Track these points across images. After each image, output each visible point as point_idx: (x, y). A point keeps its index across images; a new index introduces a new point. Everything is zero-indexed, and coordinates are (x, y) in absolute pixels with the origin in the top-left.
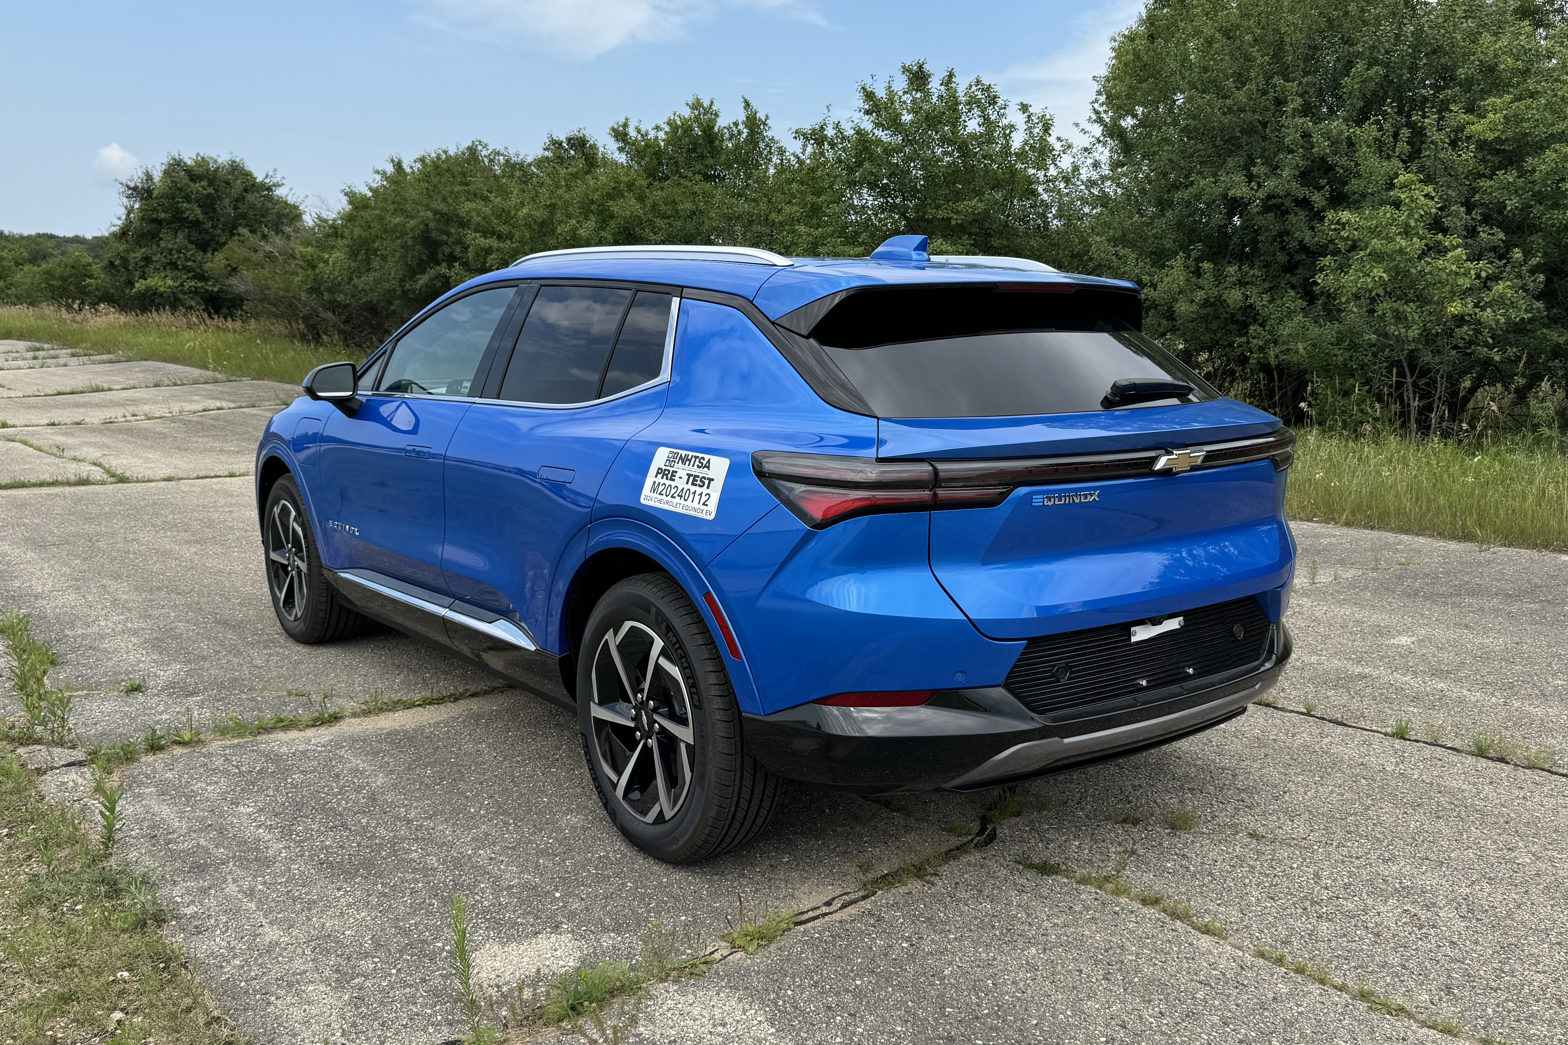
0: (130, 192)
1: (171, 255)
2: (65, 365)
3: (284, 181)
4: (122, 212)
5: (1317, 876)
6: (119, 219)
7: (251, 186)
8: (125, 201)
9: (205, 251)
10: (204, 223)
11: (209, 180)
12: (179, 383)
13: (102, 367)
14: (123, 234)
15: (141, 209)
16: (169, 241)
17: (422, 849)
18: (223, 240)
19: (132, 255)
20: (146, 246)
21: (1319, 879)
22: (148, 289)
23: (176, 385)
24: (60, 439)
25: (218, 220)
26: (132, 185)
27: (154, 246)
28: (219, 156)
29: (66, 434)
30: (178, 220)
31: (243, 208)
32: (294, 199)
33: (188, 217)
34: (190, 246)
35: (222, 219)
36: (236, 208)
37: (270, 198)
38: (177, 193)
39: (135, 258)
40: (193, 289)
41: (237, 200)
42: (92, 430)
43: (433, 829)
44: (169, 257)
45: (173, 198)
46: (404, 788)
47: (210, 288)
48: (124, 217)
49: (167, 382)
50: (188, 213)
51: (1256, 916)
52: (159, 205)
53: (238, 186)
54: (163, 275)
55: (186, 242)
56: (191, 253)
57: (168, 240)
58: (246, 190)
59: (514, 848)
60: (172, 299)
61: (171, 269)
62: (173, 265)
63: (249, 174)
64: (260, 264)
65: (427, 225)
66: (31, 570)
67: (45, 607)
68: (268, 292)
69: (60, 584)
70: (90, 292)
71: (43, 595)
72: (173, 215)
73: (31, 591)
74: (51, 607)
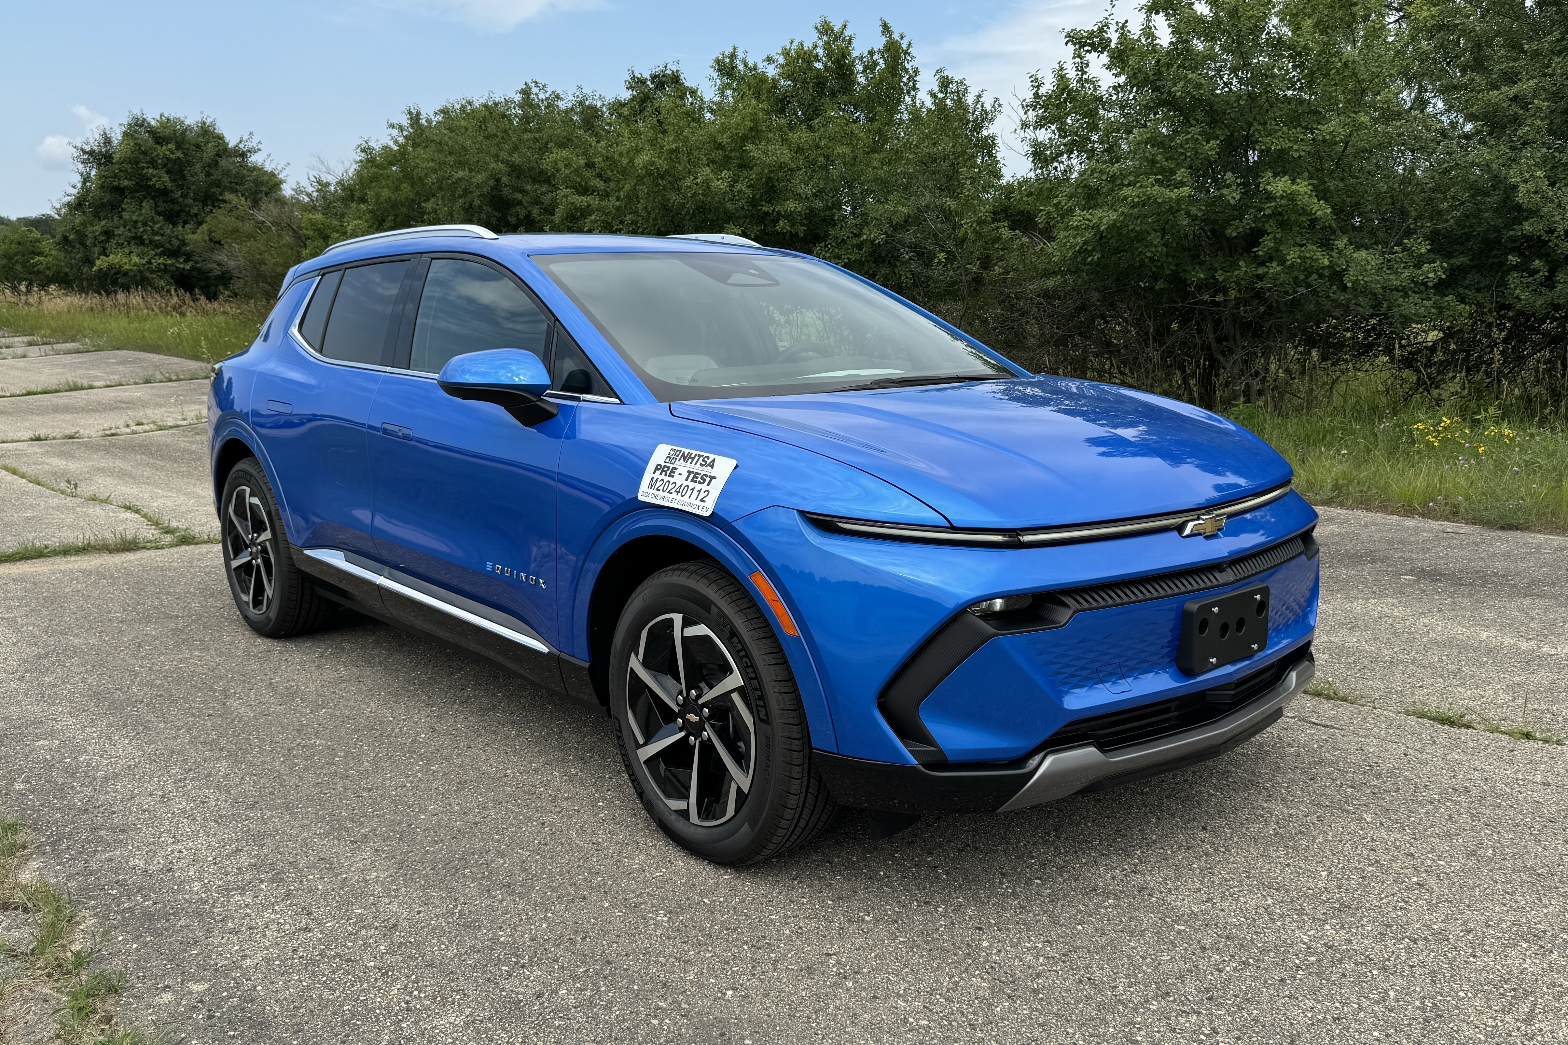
0: (86, 157)
2: (24, 356)
3: (260, 146)
4: (77, 180)
6: (74, 187)
7: (222, 150)
8: (81, 167)
9: (174, 224)
10: (172, 191)
11: (177, 142)
12: (174, 378)
13: (69, 358)
14: (78, 205)
15: (100, 176)
16: (134, 212)
18: (195, 210)
19: (90, 229)
20: (106, 218)
22: (111, 267)
23: (170, 380)
24: (58, 463)
25: (189, 188)
26: (88, 148)
27: (116, 218)
28: (186, 118)
29: (62, 455)
30: (144, 188)
31: (217, 175)
32: (273, 166)
33: (154, 185)
34: (157, 218)
35: (193, 187)
36: (208, 175)
37: (243, 165)
38: (141, 157)
39: (94, 232)
40: (162, 267)
41: (209, 165)
42: (92, 447)
44: (133, 230)
45: (137, 164)
47: (182, 266)
48: (79, 185)
49: (159, 377)
50: (154, 179)
52: (121, 171)
53: (210, 150)
54: (127, 252)
55: (153, 213)
56: (158, 225)
57: (131, 212)
58: (218, 155)
60: (138, 278)
61: (137, 244)
62: (139, 240)
63: (220, 138)
64: (250, 236)
65: (498, 180)
66: (147, 802)
67: (241, 967)
68: (263, 268)
69: (229, 856)
70: (39, 272)
71: (213, 907)
72: (137, 183)
73: (179, 890)
74: (255, 967)
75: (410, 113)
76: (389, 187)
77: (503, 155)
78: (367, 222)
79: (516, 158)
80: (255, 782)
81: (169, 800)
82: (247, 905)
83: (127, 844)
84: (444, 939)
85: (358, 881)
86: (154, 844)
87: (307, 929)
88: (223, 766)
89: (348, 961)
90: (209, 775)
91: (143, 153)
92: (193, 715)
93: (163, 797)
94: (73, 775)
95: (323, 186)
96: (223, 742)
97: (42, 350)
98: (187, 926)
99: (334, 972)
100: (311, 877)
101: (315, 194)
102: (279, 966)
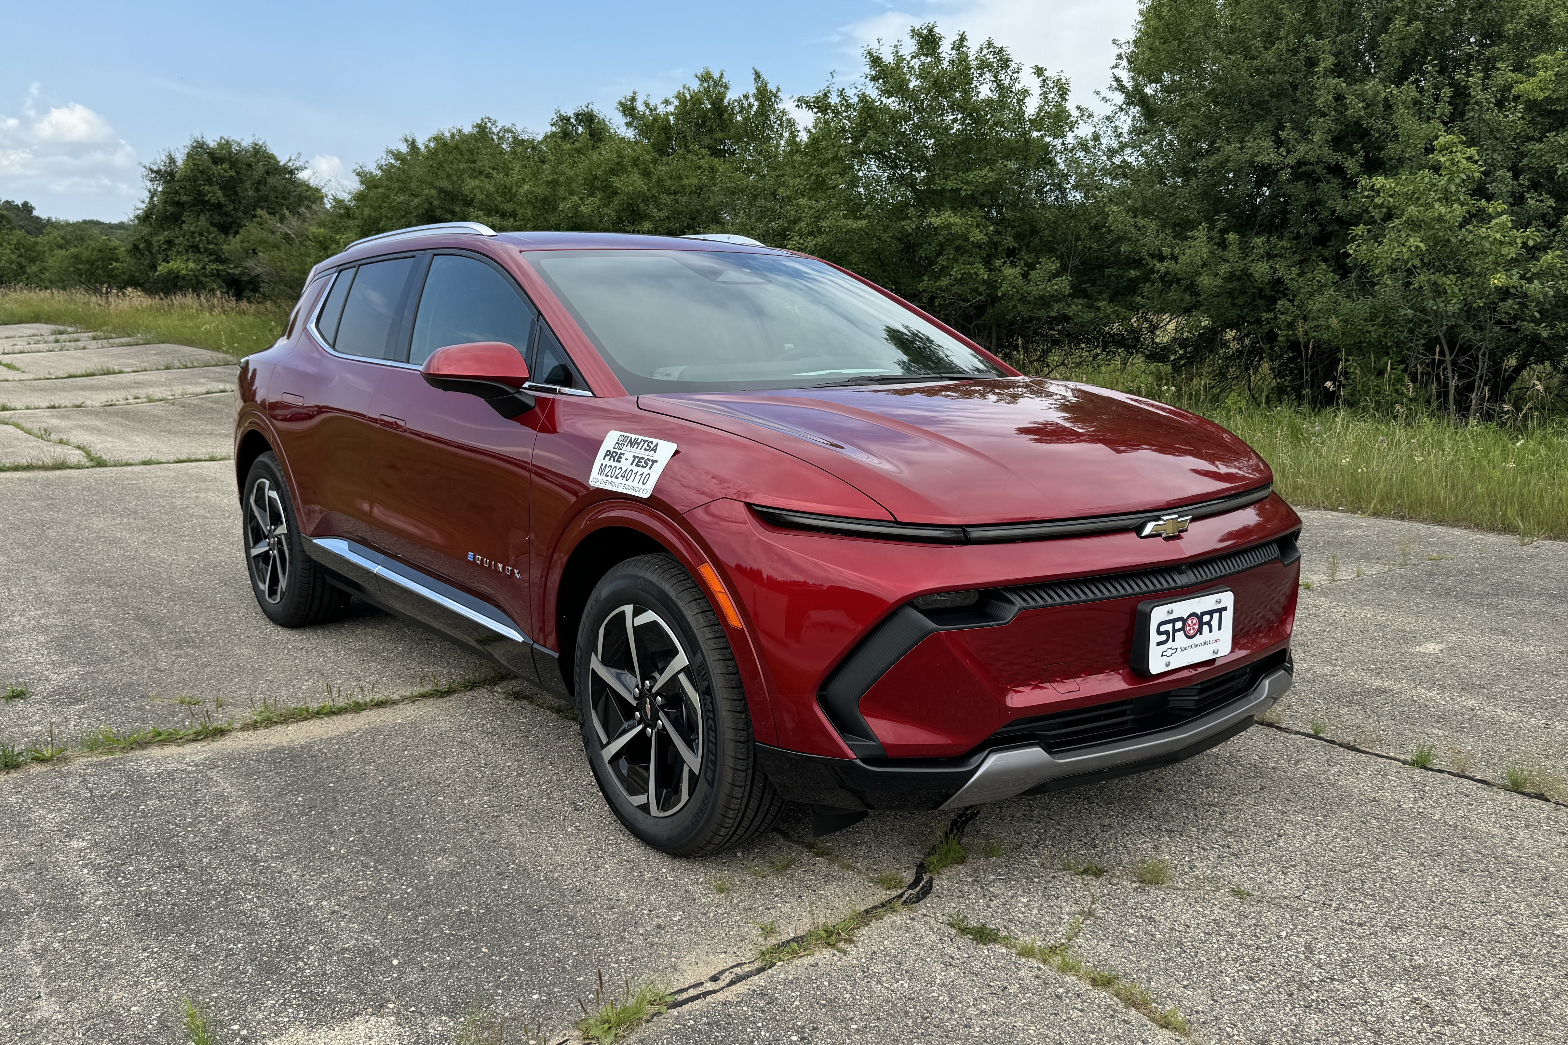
0: (153, 175)
1: (193, 238)
3: (306, 165)
4: (146, 196)
5: (1309, 949)
6: (143, 202)
7: (273, 169)
8: (149, 184)
9: (227, 234)
10: (225, 206)
11: (231, 162)
12: (189, 366)
14: (145, 218)
15: (163, 193)
16: (191, 224)
17: (258, 898)
18: (243, 222)
19: (156, 238)
20: (169, 229)
21: (1311, 953)
22: (170, 272)
25: (239, 202)
26: (155, 168)
27: (177, 230)
30: (200, 203)
31: (264, 190)
33: (210, 200)
34: (212, 229)
35: (243, 201)
36: (257, 190)
37: (292, 181)
38: (200, 175)
39: (159, 241)
40: (215, 272)
41: (259, 183)
43: (280, 872)
44: (191, 240)
45: (195, 181)
46: (266, 819)
47: (232, 271)
48: (147, 200)
50: (209, 195)
51: (1228, 1003)
52: (181, 188)
53: (260, 168)
54: (185, 258)
55: (208, 225)
56: (212, 236)
57: (192, 223)
58: (268, 173)
59: (364, 898)
60: (194, 282)
61: (193, 252)
62: (195, 249)
63: (271, 157)
64: (276, 246)
68: (284, 274)
70: (117, 276)
72: (195, 198)
75: (408, 140)
77: (438, 183)
91: (201, 171)
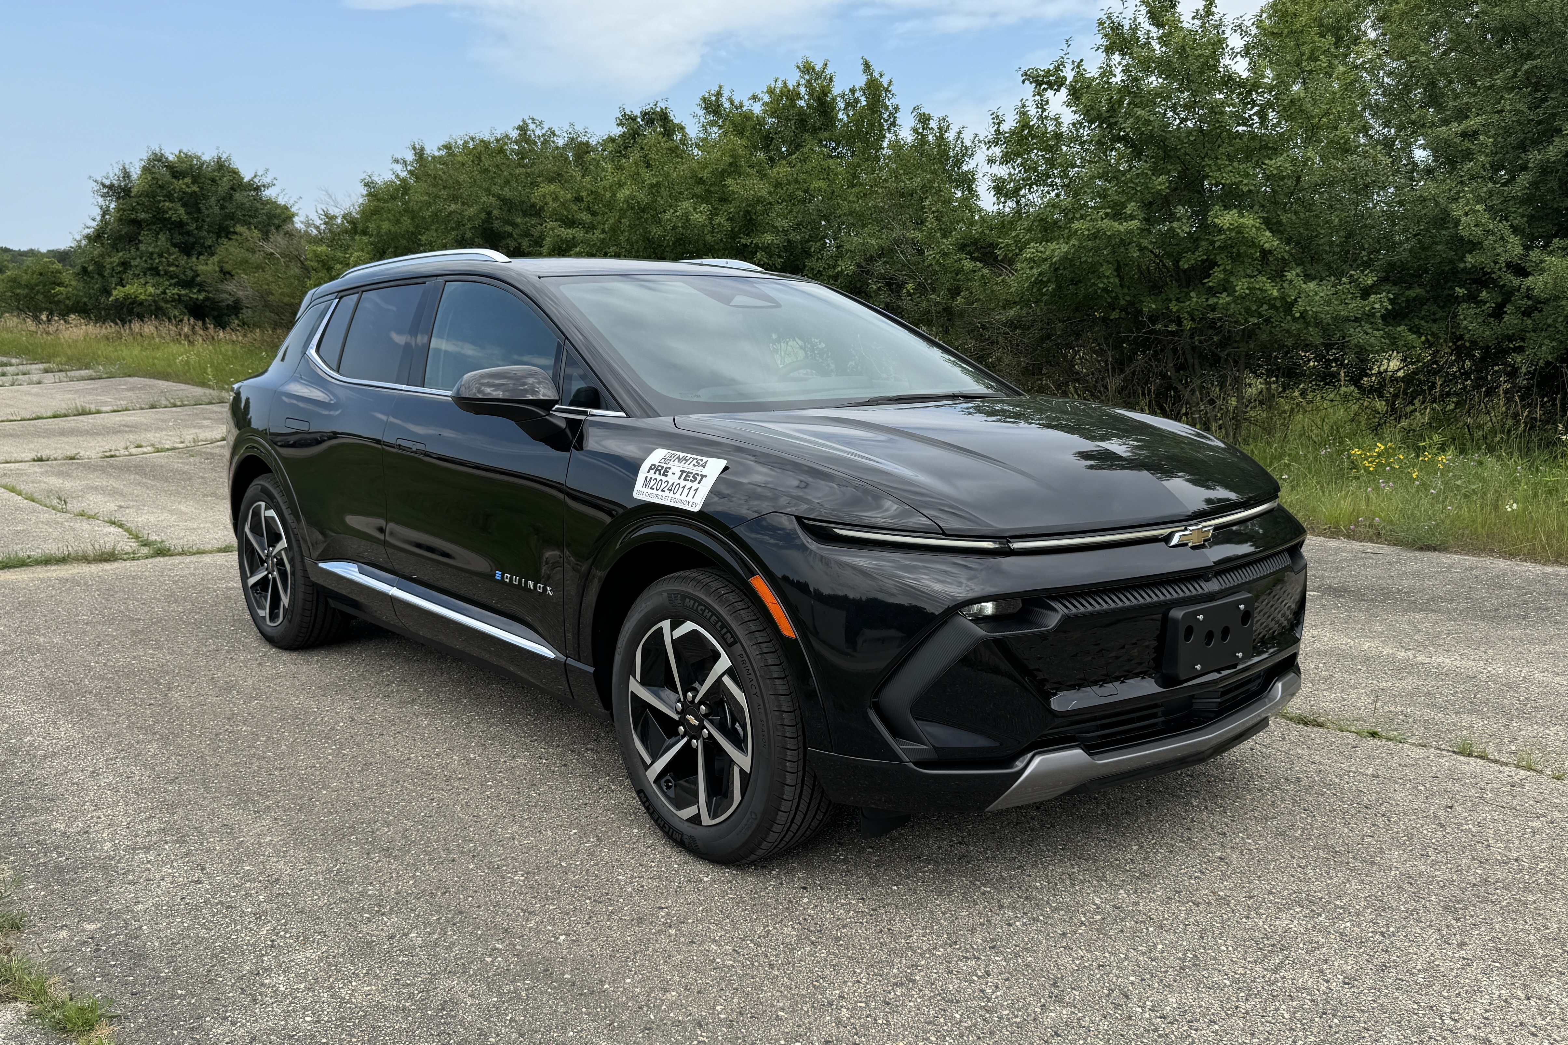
0: (105, 190)
2: (39, 383)
3: (274, 182)
4: (97, 213)
6: (94, 220)
7: (237, 184)
8: (100, 200)
9: (189, 255)
10: (188, 224)
11: (193, 176)
12: (179, 403)
13: (82, 385)
14: (97, 237)
15: (118, 209)
16: (150, 244)
18: (209, 242)
19: (108, 260)
20: (123, 249)
22: (127, 297)
23: (175, 406)
24: (55, 482)
25: (204, 221)
26: (107, 182)
27: (133, 250)
28: (203, 153)
29: (60, 474)
30: (160, 221)
31: (230, 208)
32: (285, 199)
33: (170, 218)
34: (173, 250)
35: (208, 220)
36: (222, 208)
37: (257, 199)
38: (158, 190)
39: (111, 263)
40: (176, 297)
41: (224, 199)
42: (90, 467)
44: (149, 261)
45: (154, 197)
47: (195, 296)
48: (99, 218)
49: (164, 402)
50: (170, 213)
52: (138, 204)
53: (225, 184)
54: (143, 282)
55: (168, 245)
56: (173, 257)
57: (148, 243)
58: (233, 189)
60: (153, 308)
61: (152, 275)
62: (154, 271)
63: (235, 172)
64: (259, 267)
65: (489, 213)
66: (77, 777)
67: (132, 911)
68: (271, 298)
69: (141, 822)
70: (59, 302)
71: (119, 862)
72: (154, 216)
73: (91, 849)
74: (145, 912)
75: (414, 148)
76: (389, 220)
77: (495, 189)
78: (368, 253)
79: (507, 192)
80: (179, 761)
81: (98, 775)
82: (149, 862)
83: (52, 811)
84: (318, 892)
85: (253, 844)
86: (76, 811)
87: (198, 882)
88: (153, 747)
89: (228, 907)
90: (139, 755)
91: (160, 186)
92: (136, 704)
93: (93, 772)
94: (15, 754)
95: (330, 219)
96: (158, 727)
97: (57, 377)
98: (92, 878)
99: (214, 916)
100: (212, 840)
101: (323, 227)
102: (167, 911)
